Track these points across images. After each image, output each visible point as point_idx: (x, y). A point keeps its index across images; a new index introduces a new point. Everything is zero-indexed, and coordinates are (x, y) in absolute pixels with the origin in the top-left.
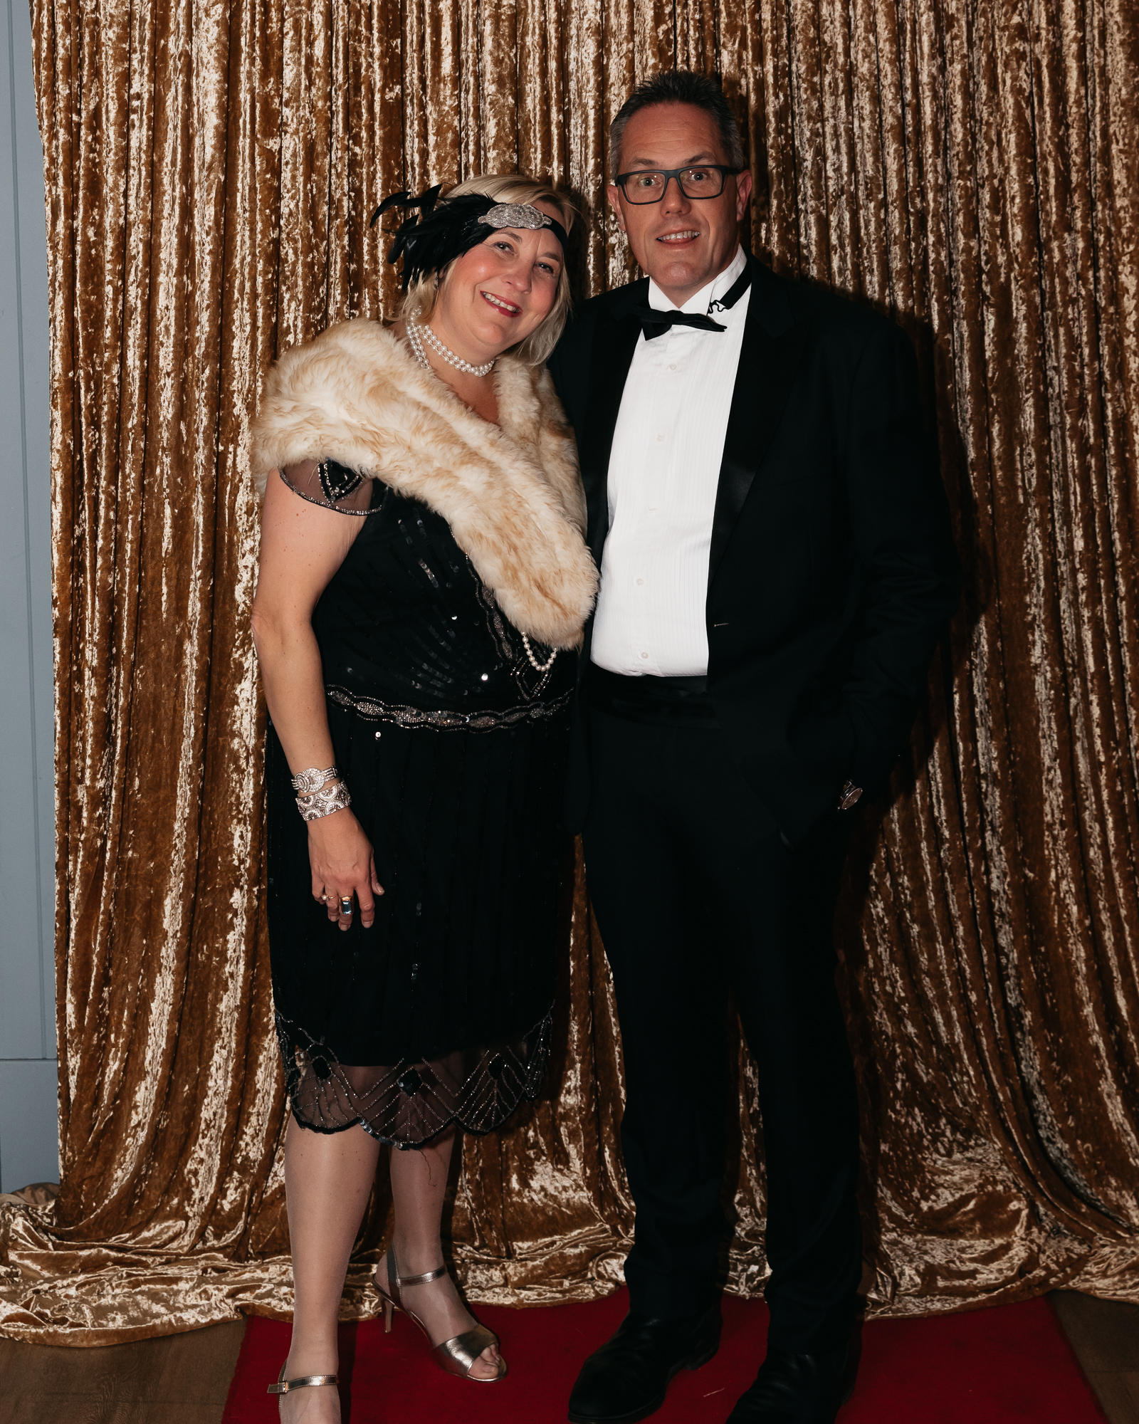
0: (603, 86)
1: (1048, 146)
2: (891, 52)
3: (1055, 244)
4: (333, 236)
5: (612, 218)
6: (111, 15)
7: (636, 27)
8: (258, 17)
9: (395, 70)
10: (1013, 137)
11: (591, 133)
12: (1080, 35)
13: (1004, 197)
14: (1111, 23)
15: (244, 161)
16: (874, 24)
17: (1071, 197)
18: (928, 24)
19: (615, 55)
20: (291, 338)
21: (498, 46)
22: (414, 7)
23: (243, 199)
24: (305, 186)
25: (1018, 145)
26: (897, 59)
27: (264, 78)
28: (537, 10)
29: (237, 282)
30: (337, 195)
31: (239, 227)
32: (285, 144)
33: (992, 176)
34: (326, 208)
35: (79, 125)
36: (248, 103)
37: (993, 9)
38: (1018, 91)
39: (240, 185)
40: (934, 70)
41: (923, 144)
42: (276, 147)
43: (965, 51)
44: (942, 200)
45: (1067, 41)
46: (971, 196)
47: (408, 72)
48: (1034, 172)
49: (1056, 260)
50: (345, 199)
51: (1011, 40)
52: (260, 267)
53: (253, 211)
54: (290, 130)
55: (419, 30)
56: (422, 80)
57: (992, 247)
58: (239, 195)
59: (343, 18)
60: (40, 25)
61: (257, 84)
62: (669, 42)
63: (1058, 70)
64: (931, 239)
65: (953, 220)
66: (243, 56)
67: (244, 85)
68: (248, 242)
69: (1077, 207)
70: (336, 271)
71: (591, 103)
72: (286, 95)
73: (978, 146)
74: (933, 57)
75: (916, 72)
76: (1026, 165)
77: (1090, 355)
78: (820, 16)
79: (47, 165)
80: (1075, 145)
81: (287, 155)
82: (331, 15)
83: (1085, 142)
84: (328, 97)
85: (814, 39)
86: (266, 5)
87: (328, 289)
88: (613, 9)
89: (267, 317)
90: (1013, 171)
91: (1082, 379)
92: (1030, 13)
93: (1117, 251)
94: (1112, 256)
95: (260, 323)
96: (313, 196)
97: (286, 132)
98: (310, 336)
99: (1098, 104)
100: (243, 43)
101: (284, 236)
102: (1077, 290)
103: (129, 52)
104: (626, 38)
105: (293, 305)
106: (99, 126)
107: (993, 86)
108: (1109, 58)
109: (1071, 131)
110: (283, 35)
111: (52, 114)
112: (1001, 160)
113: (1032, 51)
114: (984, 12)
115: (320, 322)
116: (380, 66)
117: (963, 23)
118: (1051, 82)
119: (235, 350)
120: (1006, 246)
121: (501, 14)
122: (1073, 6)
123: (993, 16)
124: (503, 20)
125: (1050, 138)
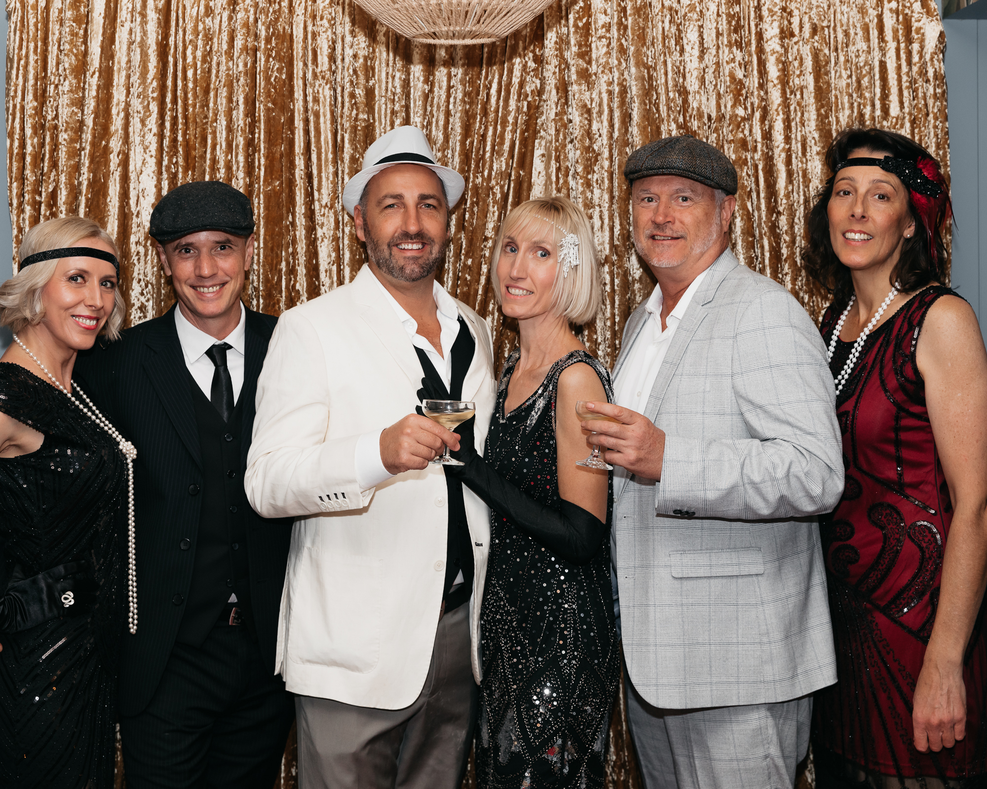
1: (764, 228)
6: (66, 122)
12: (787, 147)
14: (810, 139)
35: (40, 203)
37: (722, 127)
45: (777, 152)
48: (754, 248)
60: (13, 127)
63: (770, 171)
69: (786, 274)
76: (748, 242)
79: (15, 232)
80: (785, 228)
83: (792, 226)
85: (589, 147)
92: (751, 131)
93: (818, 306)
94: (814, 310)
99: (802, 198)
103: (79, 149)
106: (55, 204)
108: (809, 163)
109: (782, 217)
111: (21, 195)
113: (752, 158)
118: (766, 181)
121: (358, 125)
122: (782, 125)
123: (723, 133)
124: (359, 130)
125: (765, 222)
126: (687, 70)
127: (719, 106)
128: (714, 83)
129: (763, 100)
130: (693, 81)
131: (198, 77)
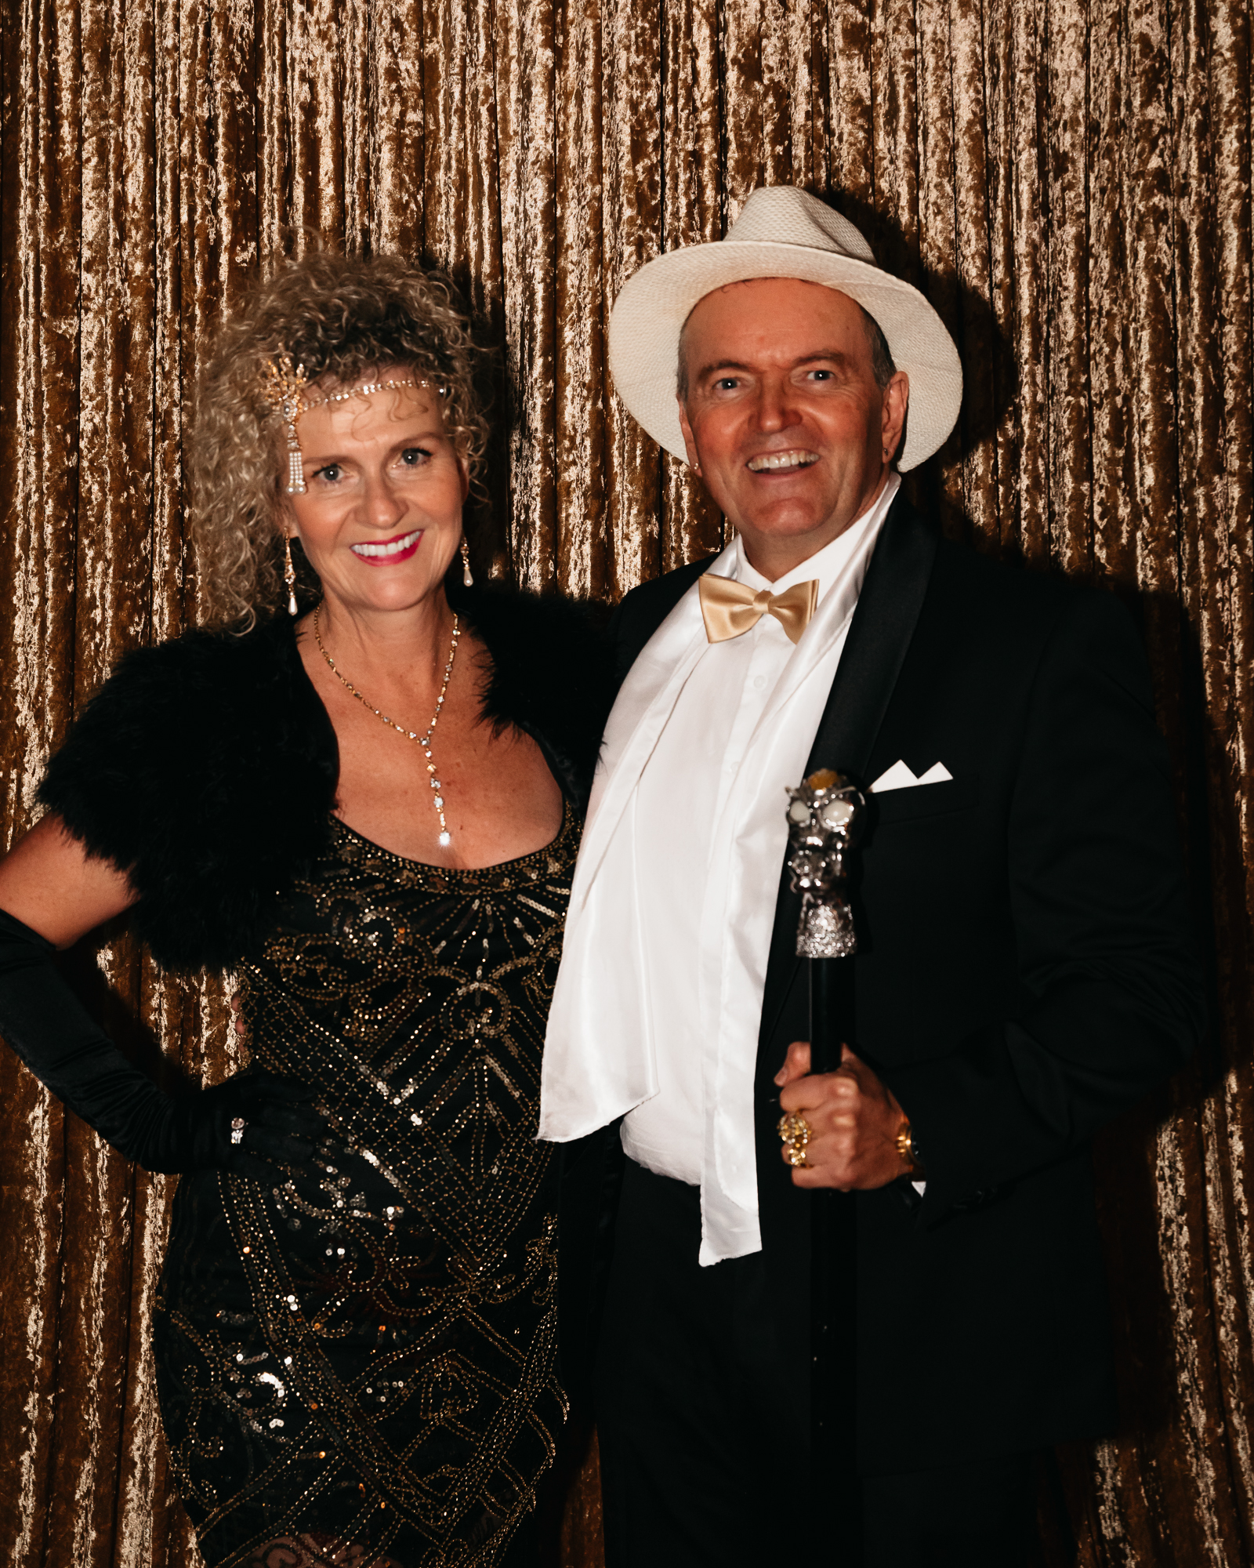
0: (556, 249)
1: (1194, 348)
2: (976, 206)
3: (1200, 492)
4: (157, 465)
5: (567, 443)
7: (606, 162)
8: (42, 133)
9: (247, 222)
10: (1145, 335)
11: (539, 318)
12: (1244, 187)
13: (1130, 421)
15: (26, 353)
16: (953, 165)
17: (1225, 425)
18: (1029, 166)
19: (573, 204)
20: (97, 615)
21: (400, 184)
22: (275, 122)
23: (25, 409)
24: (115, 392)
25: (1153, 347)
26: (984, 220)
27: (53, 224)
28: (454, 132)
29: (19, 531)
30: (164, 405)
31: (20, 451)
32: (86, 326)
33: (1114, 391)
34: (149, 424)
36: (31, 264)
37: (1120, 146)
38: (1154, 268)
39: (20, 389)
40: (1035, 236)
41: (1018, 343)
42: (73, 331)
43: (1081, 208)
44: (1042, 425)
45: (1224, 197)
46: (1084, 422)
47: (266, 221)
48: (1175, 389)
49: (1200, 515)
50: (176, 410)
51: (1148, 194)
52: (49, 510)
53: (39, 427)
54: (94, 306)
55: (282, 159)
56: (289, 237)
57: (1111, 493)
58: (20, 403)
59: (172, 137)
61: (42, 236)
62: (653, 186)
63: (1212, 238)
64: (1025, 482)
65: (1056, 454)
66: (23, 192)
67: (25, 238)
68: (34, 473)
69: (1231, 440)
70: (163, 518)
71: (539, 274)
72: (87, 254)
73: (1093, 347)
74: (1034, 216)
75: (1010, 240)
76: (1163, 375)
77: (1244, 650)
78: (874, 152)
80: (1234, 349)
81: (88, 345)
82: (154, 134)
84: (150, 258)
86: (55, 118)
87: (153, 542)
88: (572, 134)
89: (59, 585)
90: (1145, 384)
91: (1233, 685)
92: (1174, 154)
95: (49, 594)
96: (128, 407)
97: (87, 310)
98: (123, 615)
100: (22, 174)
101: (85, 464)
102: (1227, 557)
104: (590, 178)
105: (100, 566)
107: (1118, 261)
109: (1227, 328)
110: (80, 162)
112: (1127, 369)
113: (1176, 210)
114: (1109, 152)
115: (142, 592)
116: (228, 211)
117: (1081, 164)
118: (1201, 256)
119: (17, 632)
120: (1131, 492)
121: (406, 136)
122: (1236, 144)
123: (1121, 157)
124: (408, 146)
125: (1197, 337)
126: (1055, 29)
127: (1115, 102)
128: (1106, 57)
129: (1204, 90)
130: (1067, 50)
131: (85, 33)
